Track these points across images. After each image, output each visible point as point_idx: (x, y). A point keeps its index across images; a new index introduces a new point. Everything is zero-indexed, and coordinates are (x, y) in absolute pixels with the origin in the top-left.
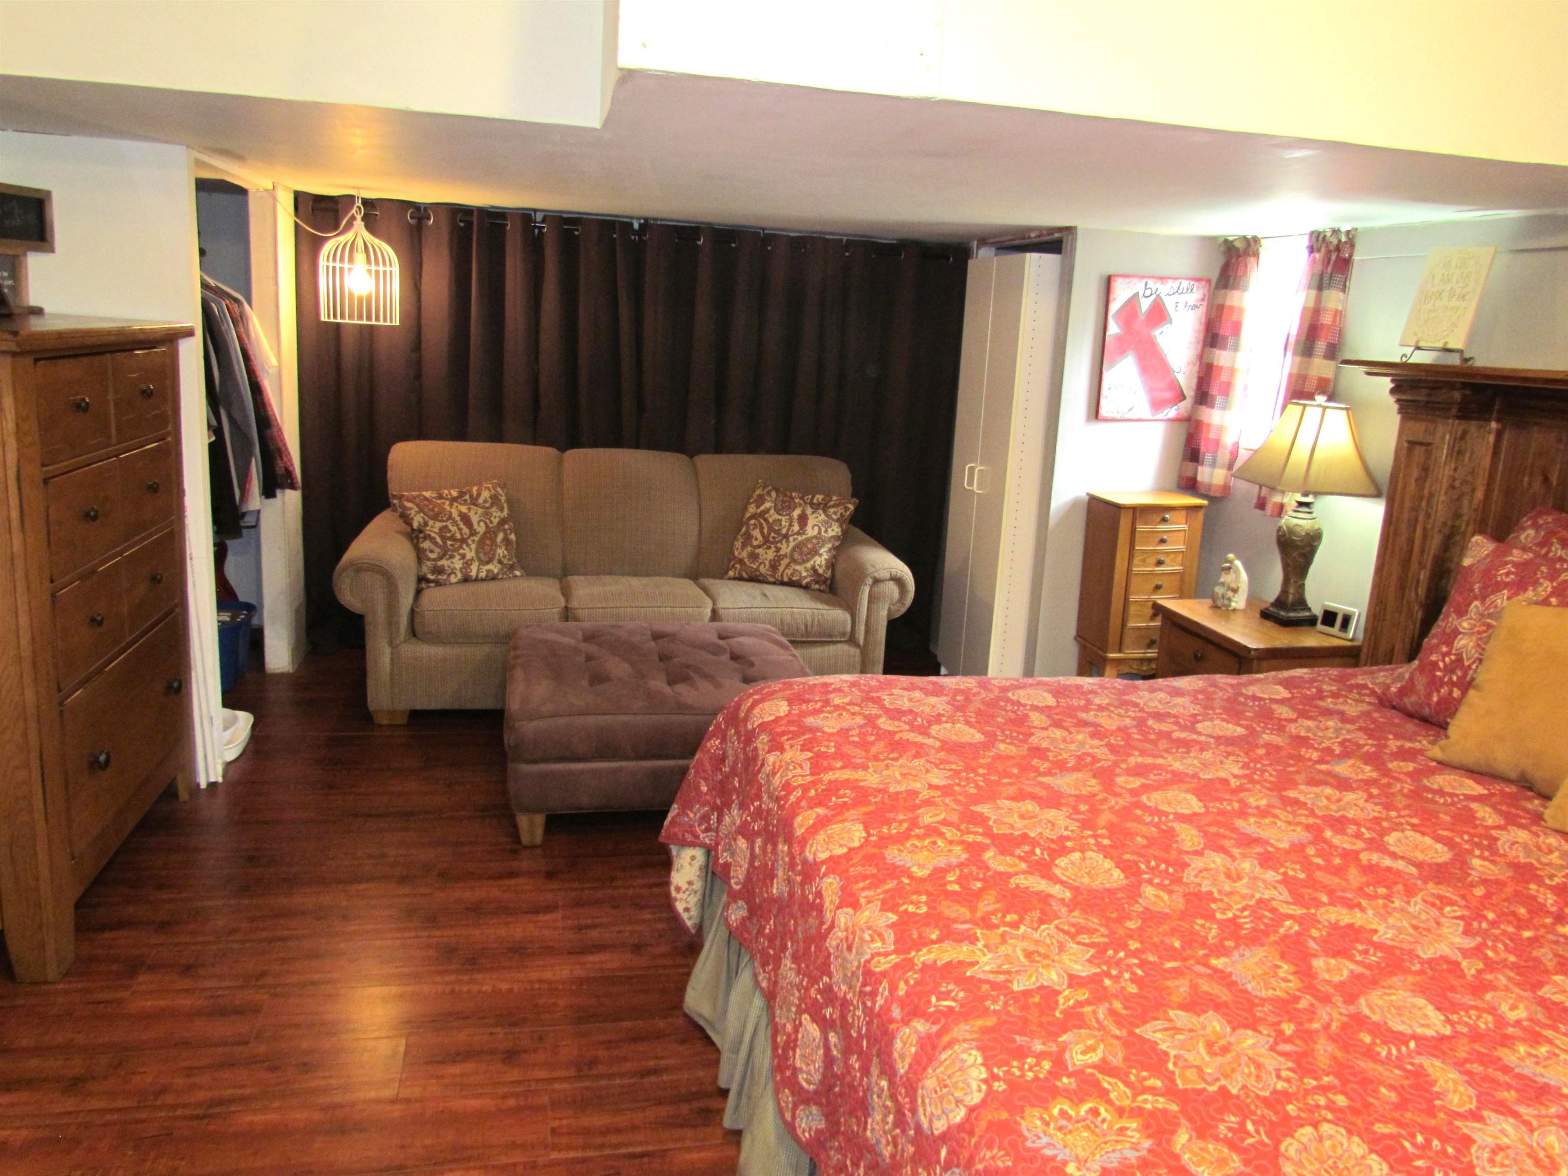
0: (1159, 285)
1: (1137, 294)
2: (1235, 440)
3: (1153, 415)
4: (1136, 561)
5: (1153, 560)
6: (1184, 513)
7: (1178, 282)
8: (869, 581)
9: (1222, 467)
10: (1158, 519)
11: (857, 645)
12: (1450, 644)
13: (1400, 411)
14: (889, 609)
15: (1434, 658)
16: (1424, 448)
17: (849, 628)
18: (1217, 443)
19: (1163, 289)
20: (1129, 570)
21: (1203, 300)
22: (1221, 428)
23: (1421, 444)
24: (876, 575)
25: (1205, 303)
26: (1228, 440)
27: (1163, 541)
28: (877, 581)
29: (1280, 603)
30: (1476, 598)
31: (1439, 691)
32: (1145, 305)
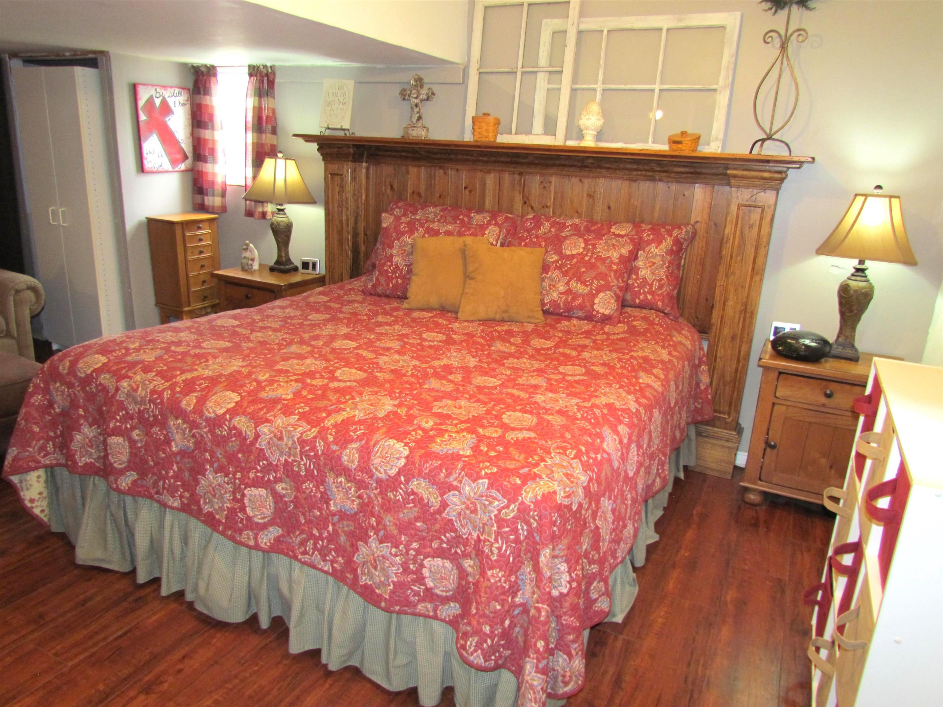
0: (163, 91)
1: (152, 96)
2: (223, 180)
3: (173, 168)
4: (189, 253)
5: (196, 252)
6: (207, 223)
7: (173, 89)
8: (13, 292)
9: (218, 196)
10: (196, 228)
11: (12, 337)
12: (391, 261)
13: (324, 160)
14: (30, 309)
15: (385, 268)
16: (339, 177)
17: (4, 327)
18: (213, 183)
19: (167, 94)
20: (186, 259)
21: (188, 100)
22: (214, 174)
23: (337, 175)
24: (17, 287)
25: (189, 103)
26: (219, 180)
27: (201, 240)
28: (18, 291)
29: (278, 262)
30: (395, 240)
31: (392, 282)
32: (158, 102)
